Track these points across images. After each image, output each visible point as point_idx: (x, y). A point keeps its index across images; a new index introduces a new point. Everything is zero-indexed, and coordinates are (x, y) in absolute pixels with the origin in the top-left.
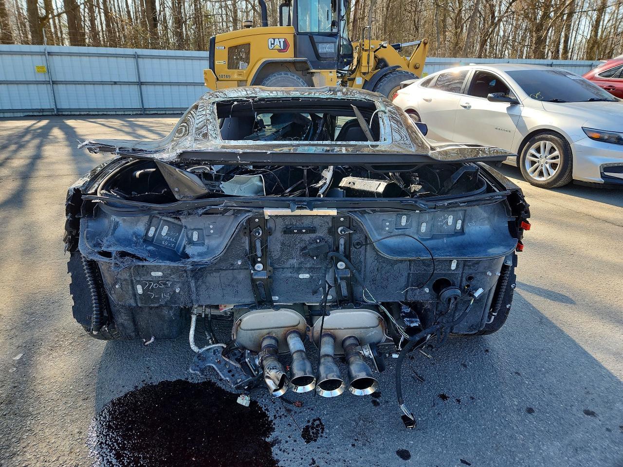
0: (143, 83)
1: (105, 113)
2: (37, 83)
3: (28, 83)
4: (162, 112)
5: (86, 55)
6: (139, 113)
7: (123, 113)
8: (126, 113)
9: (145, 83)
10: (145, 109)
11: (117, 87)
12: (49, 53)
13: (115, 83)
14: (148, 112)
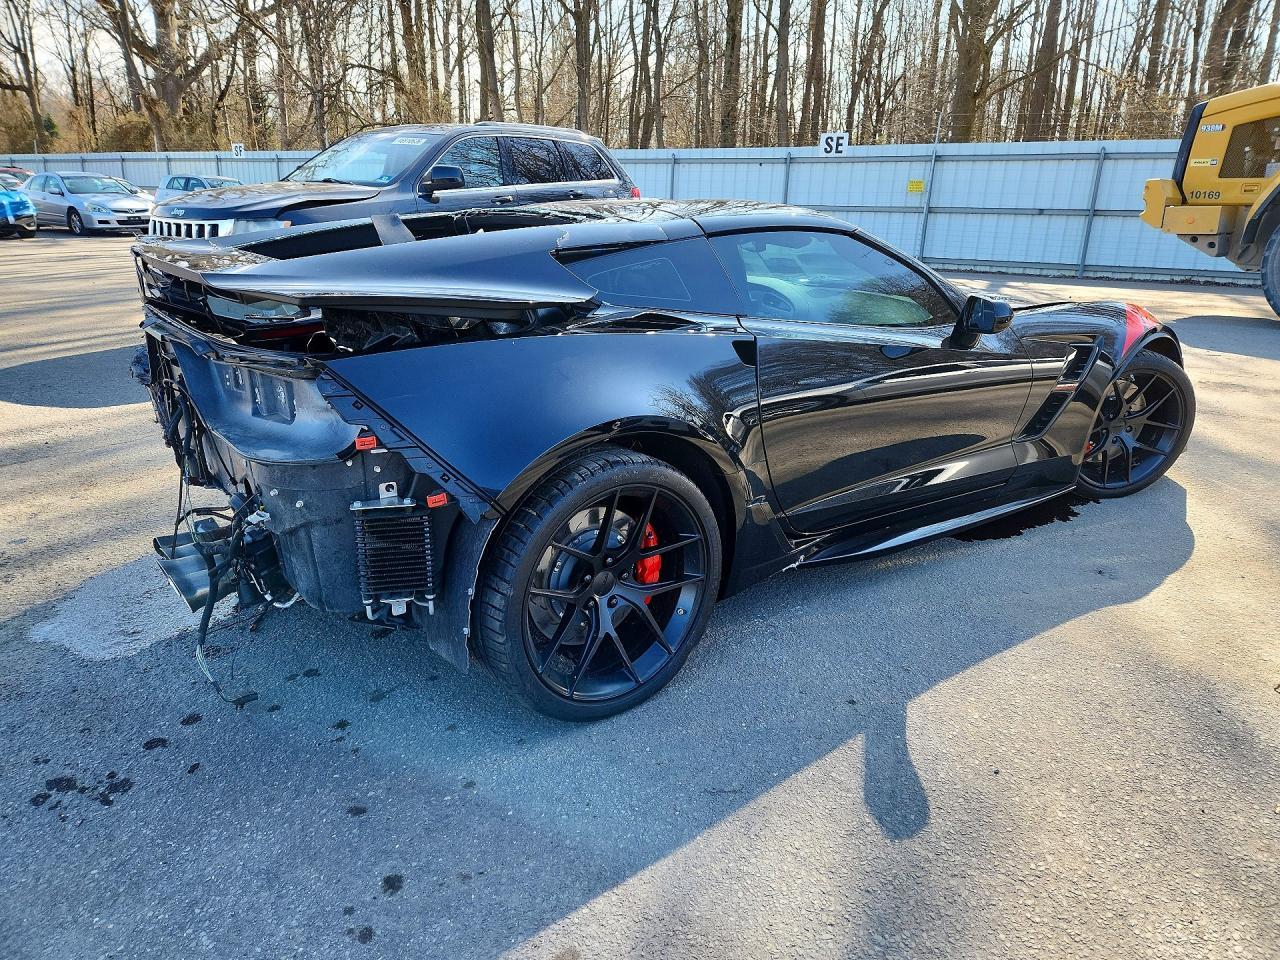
0: (1099, 213)
1: (1004, 270)
2: (905, 210)
3: (890, 210)
4: (1124, 276)
5: (1001, 158)
6: (1073, 273)
7: (1038, 272)
8: (1045, 272)
9: (1102, 213)
10: (1086, 268)
11: (1042, 220)
12: (938, 158)
13: (1041, 212)
14: (1091, 275)
